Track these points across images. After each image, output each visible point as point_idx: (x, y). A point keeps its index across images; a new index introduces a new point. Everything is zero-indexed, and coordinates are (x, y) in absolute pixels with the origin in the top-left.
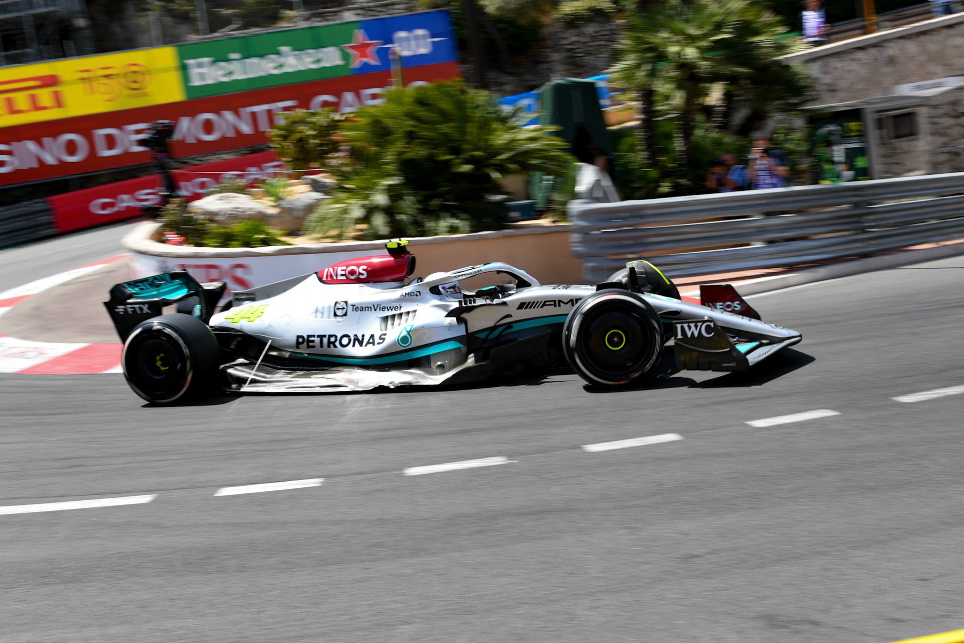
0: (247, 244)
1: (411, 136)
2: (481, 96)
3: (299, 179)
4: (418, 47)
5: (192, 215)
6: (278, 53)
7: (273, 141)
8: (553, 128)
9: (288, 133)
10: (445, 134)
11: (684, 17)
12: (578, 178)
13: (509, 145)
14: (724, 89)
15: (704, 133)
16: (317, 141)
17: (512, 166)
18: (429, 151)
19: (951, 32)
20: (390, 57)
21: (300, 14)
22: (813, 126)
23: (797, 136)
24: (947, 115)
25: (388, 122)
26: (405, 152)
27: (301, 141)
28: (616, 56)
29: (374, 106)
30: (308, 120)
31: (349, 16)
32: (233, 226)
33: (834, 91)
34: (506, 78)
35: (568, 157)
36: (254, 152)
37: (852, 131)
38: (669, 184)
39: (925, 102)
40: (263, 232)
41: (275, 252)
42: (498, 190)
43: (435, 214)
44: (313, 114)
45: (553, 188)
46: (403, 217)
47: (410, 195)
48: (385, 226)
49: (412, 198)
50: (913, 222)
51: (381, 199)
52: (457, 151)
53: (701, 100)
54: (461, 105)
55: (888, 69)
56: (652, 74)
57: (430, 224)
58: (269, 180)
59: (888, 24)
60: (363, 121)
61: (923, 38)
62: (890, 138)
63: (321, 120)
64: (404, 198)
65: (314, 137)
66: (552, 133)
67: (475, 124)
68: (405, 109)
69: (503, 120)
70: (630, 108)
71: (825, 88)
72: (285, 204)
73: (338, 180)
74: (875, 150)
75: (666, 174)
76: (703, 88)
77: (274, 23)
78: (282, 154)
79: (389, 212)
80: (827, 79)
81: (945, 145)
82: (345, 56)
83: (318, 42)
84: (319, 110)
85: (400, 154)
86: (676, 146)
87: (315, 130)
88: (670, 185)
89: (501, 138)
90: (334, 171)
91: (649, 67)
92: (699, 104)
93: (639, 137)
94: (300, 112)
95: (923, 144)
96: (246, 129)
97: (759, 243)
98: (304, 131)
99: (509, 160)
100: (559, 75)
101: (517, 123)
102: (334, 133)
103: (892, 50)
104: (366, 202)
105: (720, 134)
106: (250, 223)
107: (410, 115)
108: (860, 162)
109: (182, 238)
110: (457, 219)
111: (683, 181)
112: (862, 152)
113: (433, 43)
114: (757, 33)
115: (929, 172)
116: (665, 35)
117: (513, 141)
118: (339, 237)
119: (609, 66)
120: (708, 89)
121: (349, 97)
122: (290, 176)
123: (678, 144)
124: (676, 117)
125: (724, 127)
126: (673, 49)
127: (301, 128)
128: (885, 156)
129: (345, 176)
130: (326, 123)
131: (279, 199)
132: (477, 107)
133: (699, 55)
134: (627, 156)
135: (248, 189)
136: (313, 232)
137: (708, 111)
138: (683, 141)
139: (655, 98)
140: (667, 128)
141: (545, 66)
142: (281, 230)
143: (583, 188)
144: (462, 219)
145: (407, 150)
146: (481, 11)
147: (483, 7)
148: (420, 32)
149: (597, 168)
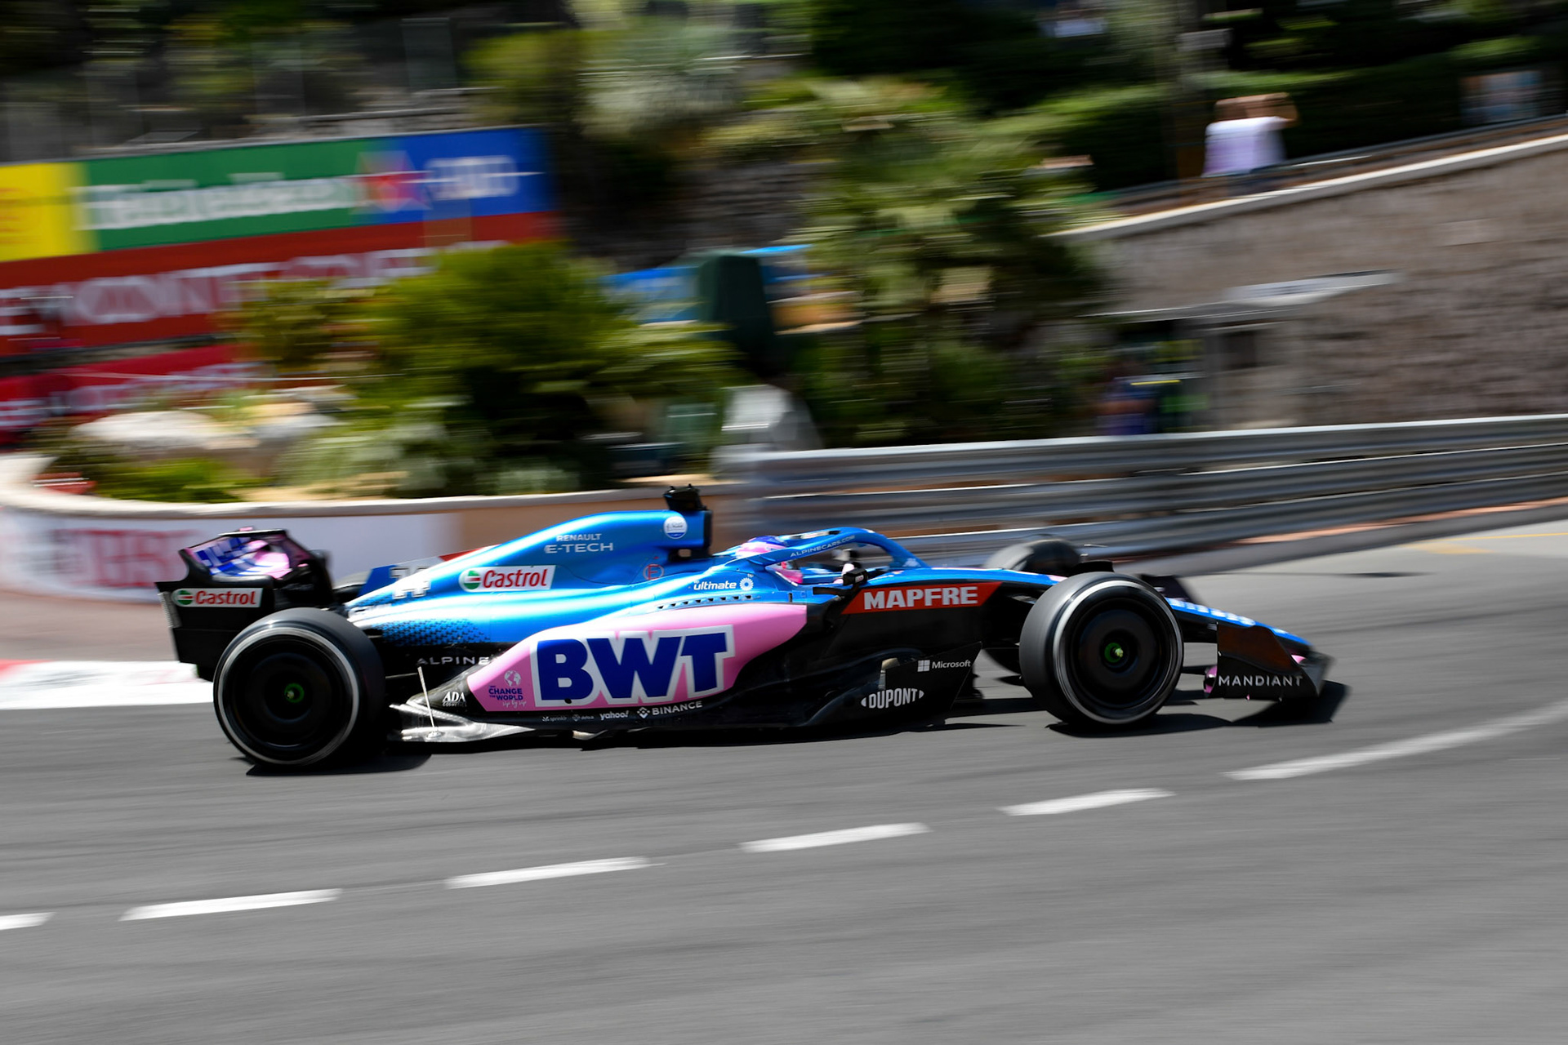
2: (587, 270)
5: (76, 446)
6: (227, 183)
7: (221, 329)
8: (716, 327)
13: (627, 353)
14: (990, 277)
15: (951, 349)
19: (1326, 208)
24: (1316, 336)
26: (470, 356)
29: (404, 278)
33: (1159, 289)
36: (198, 344)
37: (1180, 354)
39: (1285, 314)
44: (307, 286)
48: (438, 475)
49: (484, 431)
50: (1261, 500)
57: (485, 477)
59: (1226, 191)
60: (401, 301)
61: (1283, 215)
65: (318, 323)
66: (713, 336)
67: (567, 316)
69: (613, 311)
73: (361, 397)
75: (893, 410)
79: (441, 451)
84: (321, 279)
85: (462, 357)
87: (323, 314)
88: (904, 426)
89: (607, 341)
96: (198, 305)
103: (1238, 231)
104: (405, 435)
109: (91, 482)
110: (559, 468)
111: (924, 422)
112: (1196, 386)
113: (517, 179)
119: (783, 233)
121: (347, 261)
122: (251, 386)
126: (884, 213)
129: (362, 389)
132: (566, 288)
133: (952, 222)
136: (310, 480)
143: (765, 425)
144: (567, 469)
145: (477, 351)
146: (575, 135)
147: (579, 127)
148: (498, 161)
149: (787, 393)
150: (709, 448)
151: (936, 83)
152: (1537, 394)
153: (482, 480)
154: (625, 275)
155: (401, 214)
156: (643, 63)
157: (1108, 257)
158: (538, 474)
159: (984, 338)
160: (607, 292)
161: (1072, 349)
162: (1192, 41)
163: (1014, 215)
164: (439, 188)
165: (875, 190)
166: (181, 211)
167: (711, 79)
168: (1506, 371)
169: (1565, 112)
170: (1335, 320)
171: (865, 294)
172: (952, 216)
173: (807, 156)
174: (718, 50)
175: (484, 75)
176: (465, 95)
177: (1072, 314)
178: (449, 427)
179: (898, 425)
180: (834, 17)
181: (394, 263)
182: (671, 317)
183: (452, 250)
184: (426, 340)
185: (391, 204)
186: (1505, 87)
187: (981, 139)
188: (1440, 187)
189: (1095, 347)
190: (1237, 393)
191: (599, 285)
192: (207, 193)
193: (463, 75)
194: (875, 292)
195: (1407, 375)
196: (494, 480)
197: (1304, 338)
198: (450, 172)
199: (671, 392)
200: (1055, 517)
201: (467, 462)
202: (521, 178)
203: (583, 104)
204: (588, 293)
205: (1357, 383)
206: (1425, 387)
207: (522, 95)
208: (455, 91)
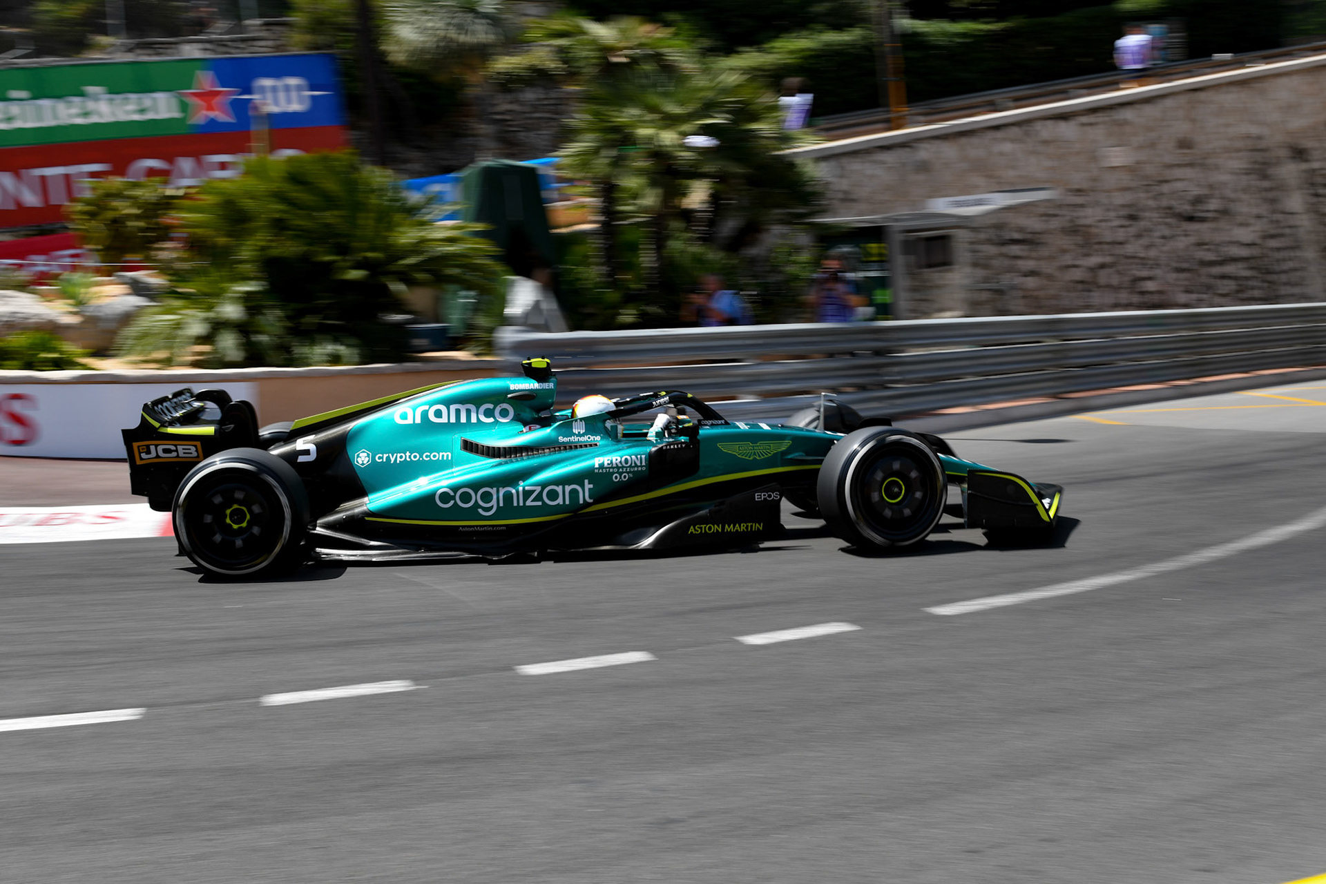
0: (29, 366)
1: (279, 226)
2: (378, 176)
3: (110, 276)
4: (289, 101)
6: (82, 94)
7: (73, 220)
8: (480, 227)
9: (97, 208)
10: (328, 225)
11: (660, 89)
12: (509, 297)
13: (418, 247)
14: (711, 188)
15: (682, 245)
16: (141, 224)
17: (420, 276)
18: (305, 248)
19: (999, 134)
20: (251, 113)
21: (122, 43)
22: (825, 245)
23: (804, 257)
24: (989, 242)
25: (249, 204)
26: (269, 247)
27: (117, 222)
28: (567, 135)
29: (223, 180)
30: (126, 193)
31: (191, 51)
32: (9, 338)
33: (853, 200)
34: (414, 154)
35: (498, 267)
36: (43, 233)
37: (871, 255)
38: (634, 312)
39: (963, 223)
40: (53, 350)
41: (74, 378)
42: (399, 306)
43: (310, 335)
44: (136, 185)
45: (476, 309)
46: (264, 338)
47: (273, 307)
48: (238, 350)
49: (278, 313)
50: (945, 378)
51: (231, 311)
52: (343, 250)
53: (676, 201)
54: (352, 186)
55: (921, 177)
56: (617, 162)
57: (300, 350)
58: (66, 275)
59: (922, 118)
60: (210, 199)
61: (964, 140)
62: (920, 267)
63: (147, 193)
64: (265, 311)
65: (137, 217)
66: (477, 234)
67: (372, 215)
68: (274, 186)
69: (412, 211)
70: (583, 206)
71: (841, 196)
72: (90, 311)
73: (170, 281)
74: (902, 281)
75: (630, 299)
76: (680, 185)
77: (79, 53)
78: (84, 239)
79: (243, 329)
80: (844, 185)
81: (986, 280)
82: (184, 107)
83: (143, 83)
84: (143, 180)
85: (263, 249)
86: (643, 261)
87: (139, 208)
88: (636, 313)
89: (407, 236)
90: (164, 268)
91: (614, 153)
92: (675, 207)
93: (594, 245)
94: (117, 182)
95: (958, 277)
96: (31, 199)
97: (751, 396)
98: (120, 208)
99: (416, 267)
100: (491, 155)
101: (427, 218)
102: (165, 214)
103: (924, 153)
104: (211, 315)
105: (703, 248)
106: (38, 335)
107: (280, 197)
108: (882, 296)
110: (342, 344)
111: (653, 309)
112: (882, 283)
114: (755, 118)
115: (968, 313)
116: (635, 111)
117: (423, 241)
118: (168, 362)
119: (555, 147)
120: (687, 187)
121: (186, 164)
122: (98, 271)
123: (647, 259)
124: (647, 221)
125: (707, 239)
126: (646, 131)
127: (116, 203)
128: (914, 289)
129: (179, 276)
130: (156, 198)
131: (80, 303)
132: (373, 191)
134: (575, 271)
135: (32, 287)
136: (129, 352)
137: (687, 215)
138: (655, 255)
139: (616, 195)
140: (631, 236)
141: (470, 141)
142: (84, 348)
144: (348, 346)
145: (274, 244)
146: (381, 59)
147: (384, 54)
148: (293, 81)
149: (538, 284)
151: (667, 24)
154: (415, 181)
155: (211, 124)
157: (816, 172)
158: (330, 348)
160: (405, 194)
163: (751, 136)
165: (626, 116)
167: (487, 16)
168: (1147, 272)
176: (267, 24)
177: (786, 220)
178: (249, 308)
181: (219, 166)
182: (440, 217)
188: (1092, 118)
194: (622, 199)
195: (1078, 274)
198: (263, 90)
200: (770, 391)
202: (313, 97)
203: (389, 35)
204: (389, 195)
205: (1019, 280)
206: (1087, 285)
207: (319, 24)
208: (258, 22)
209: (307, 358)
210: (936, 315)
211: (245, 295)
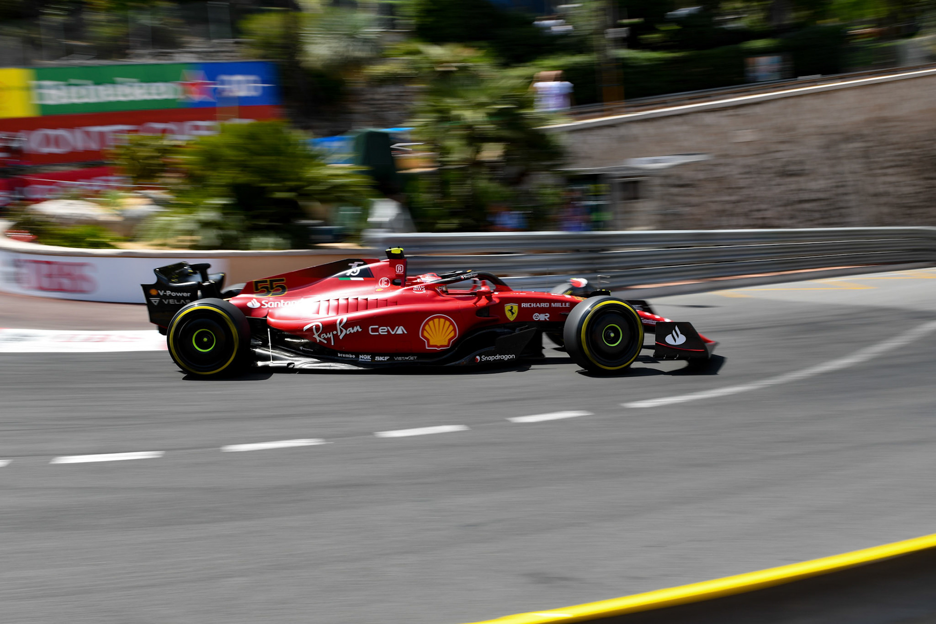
2: (299, 136)
5: (29, 216)
6: (113, 83)
7: (109, 158)
8: (364, 168)
10: (268, 165)
12: (370, 211)
14: (504, 148)
15: (483, 184)
24: (667, 185)
26: (235, 177)
28: (412, 114)
30: (144, 142)
31: (186, 58)
33: (590, 158)
39: (652, 173)
40: (97, 237)
41: (120, 254)
42: (306, 215)
44: (152, 138)
48: (216, 238)
49: (242, 217)
50: (639, 266)
51: (210, 215)
52: (277, 180)
65: (158, 157)
66: (362, 172)
68: (240, 141)
69: (313, 157)
70: (417, 158)
71: (582, 155)
72: (127, 214)
73: (177, 197)
75: (453, 214)
76: (477, 146)
78: (119, 170)
79: (221, 227)
81: (665, 208)
84: (159, 135)
85: (233, 178)
87: (159, 153)
88: (459, 222)
89: (309, 173)
92: (477, 159)
96: (94, 146)
101: (322, 162)
102: (167, 156)
107: (241, 147)
108: (595, 217)
109: (33, 236)
110: (280, 237)
111: (469, 221)
113: (264, 87)
115: (657, 228)
116: (454, 100)
120: (482, 147)
122: (125, 190)
124: (464, 167)
126: (455, 113)
129: (180, 193)
132: (289, 145)
133: (486, 119)
134: (411, 196)
138: (470, 188)
143: (387, 219)
144: (284, 238)
145: (240, 175)
146: (296, 66)
147: (298, 62)
148: (252, 78)
149: (399, 203)
150: (360, 230)
151: (480, 48)
152: (778, 219)
153: (242, 241)
154: (318, 140)
155: (201, 103)
156: (329, 30)
157: (565, 140)
158: (270, 240)
159: (500, 179)
160: (309, 148)
161: (545, 187)
162: (613, 33)
163: (520, 117)
164: (223, 90)
165: (449, 102)
166: (87, 96)
167: (366, 41)
168: (763, 206)
169: (797, 77)
170: (679, 177)
171: (440, 154)
172: (486, 117)
173: (414, 83)
174: (371, 26)
175: (249, 33)
176: (236, 43)
177: (547, 168)
178: (225, 214)
179: (456, 222)
180: (428, 12)
181: (197, 128)
182: (341, 162)
183: (228, 123)
184: (214, 169)
185: (197, 97)
186: (765, 64)
187: (503, 78)
188: (731, 112)
189: (556, 186)
190: (626, 212)
191: (305, 144)
192: (101, 88)
193: (237, 32)
194: (448, 153)
195: (714, 207)
196: (247, 242)
197: (662, 185)
198: (230, 83)
199: (341, 201)
200: (534, 272)
201: (233, 233)
203: (301, 50)
204: (300, 147)
205: (687, 209)
206: (721, 213)
207: (267, 44)
208: (232, 40)
209: (248, 245)
210: (628, 229)
211: (223, 206)
